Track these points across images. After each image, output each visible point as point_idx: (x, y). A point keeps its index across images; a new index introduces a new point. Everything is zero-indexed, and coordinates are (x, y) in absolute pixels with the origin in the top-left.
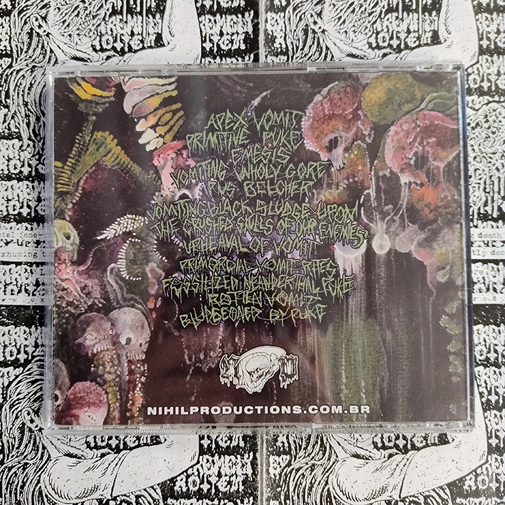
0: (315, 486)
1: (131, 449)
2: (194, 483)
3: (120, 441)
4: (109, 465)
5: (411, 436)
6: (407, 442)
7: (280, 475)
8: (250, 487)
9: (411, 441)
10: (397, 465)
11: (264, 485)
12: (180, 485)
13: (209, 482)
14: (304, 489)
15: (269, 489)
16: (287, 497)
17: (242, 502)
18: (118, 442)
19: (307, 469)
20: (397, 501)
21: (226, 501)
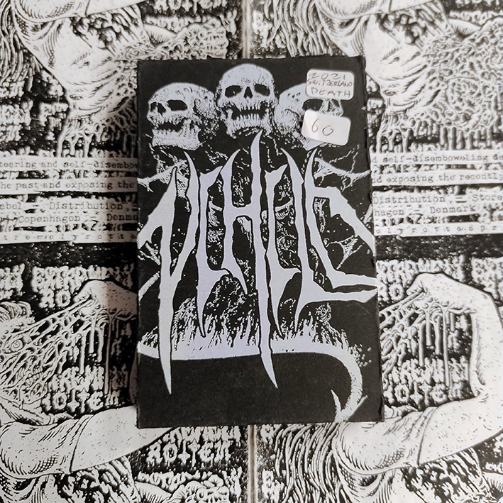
0: (316, 452)
1: (95, 413)
2: (170, 452)
3: (80, 403)
4: (68, 432)
5: (428, 390)
6: (423, 395)
7: (274, 439)
8: (238, 453)
9: (429, 396)
10: (413, 425)
11: (256, 451)
12: (153, 456)
13: (189, 451)
14: (304, 456)
15: (261, 457)
16: (283, 467)
17: (229, 474)
18: (78, 404)
19: (306, 431)
20: (415, 469)
21: (210, 473)
